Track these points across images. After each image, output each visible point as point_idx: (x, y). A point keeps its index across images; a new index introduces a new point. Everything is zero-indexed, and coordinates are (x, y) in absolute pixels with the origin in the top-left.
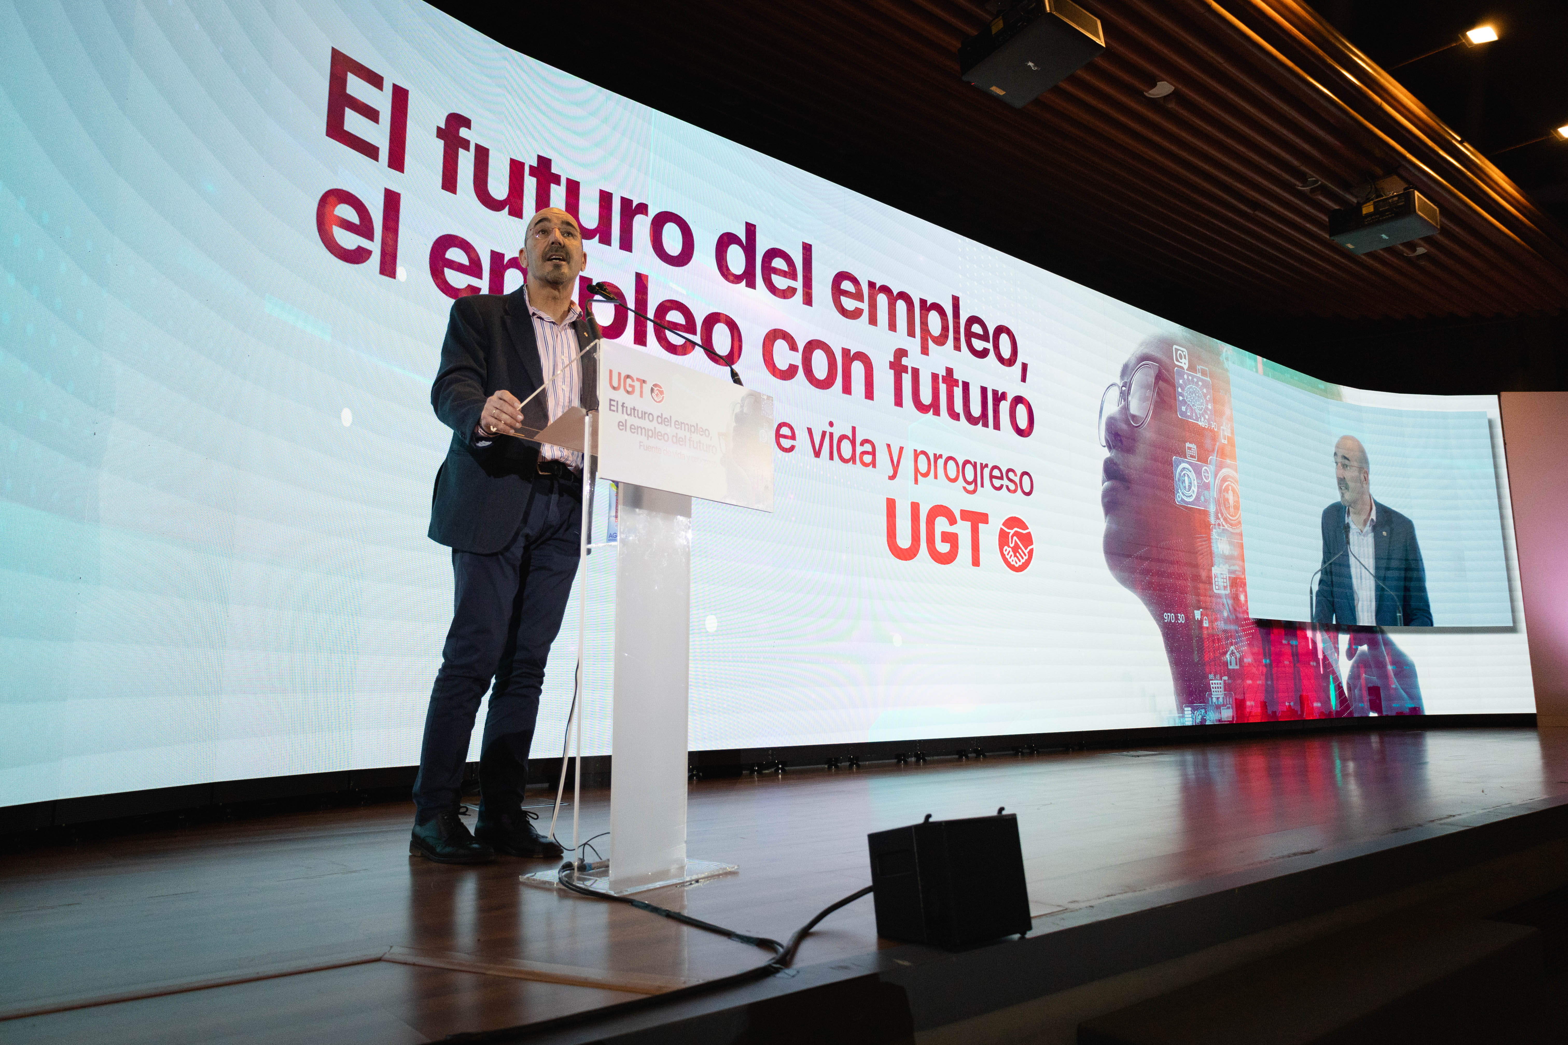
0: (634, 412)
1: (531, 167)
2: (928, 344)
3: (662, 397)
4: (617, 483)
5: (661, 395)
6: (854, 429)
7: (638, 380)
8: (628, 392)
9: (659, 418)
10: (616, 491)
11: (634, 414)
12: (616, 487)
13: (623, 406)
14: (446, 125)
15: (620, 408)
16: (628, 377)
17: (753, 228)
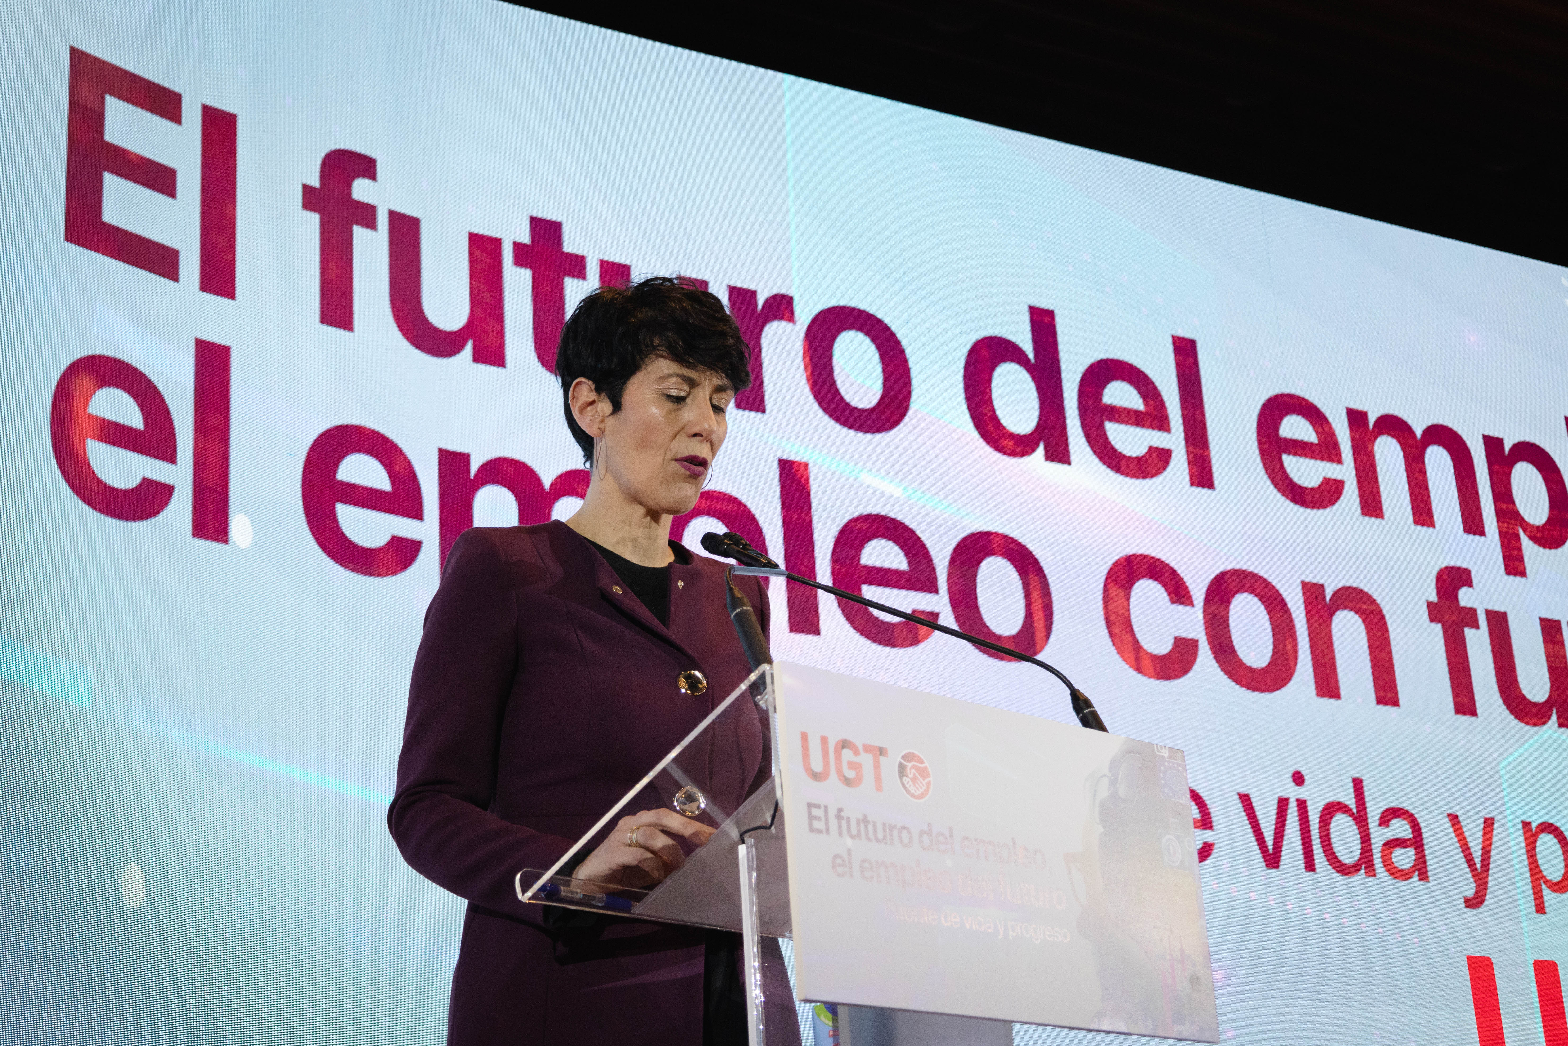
0: (866, 827)
1: (517, 246)
2: (1520, 549)
3: (924, 783)
4: (832, 1008)
5: (924, 778)
6: (1358, 784)
7: (868, 748)
8: (848, 782)
9: (925, 838)
10: (831, 1023)
11: (867, 834)
12: (830, 1015)
13: (839, 817)
14: (323, 177)
15: (833, 823)
16: (844, 744)
17: (1047, 319)
